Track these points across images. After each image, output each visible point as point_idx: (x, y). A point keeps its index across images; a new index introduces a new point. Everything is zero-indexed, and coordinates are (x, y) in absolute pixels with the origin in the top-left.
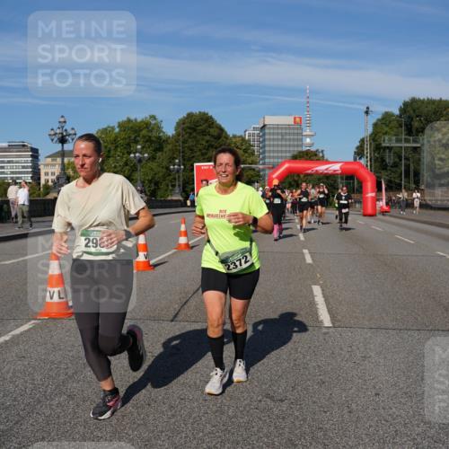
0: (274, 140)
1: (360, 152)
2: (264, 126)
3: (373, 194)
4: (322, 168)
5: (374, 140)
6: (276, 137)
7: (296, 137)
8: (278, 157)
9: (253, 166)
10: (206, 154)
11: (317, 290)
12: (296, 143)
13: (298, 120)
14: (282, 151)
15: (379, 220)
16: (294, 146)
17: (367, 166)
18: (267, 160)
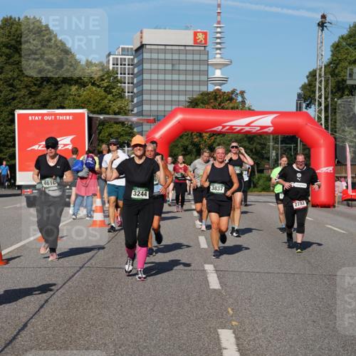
0: (158, 71)
1: (307, 96)
2: (142, 46)
3: (330, 169)
4: (240, 123)
5: (333, 74)
6: (161, 67)
7: (196, 67)
8: (165, 103)
9: (121, 117)
10: (38, 93)
11: (227, 338)
12: (196, 78)
13: (200, 36)
14: (172, 92)
15: (338, 213)
16: (193, 83)
17: (319, 118)
18: (146, 107)
